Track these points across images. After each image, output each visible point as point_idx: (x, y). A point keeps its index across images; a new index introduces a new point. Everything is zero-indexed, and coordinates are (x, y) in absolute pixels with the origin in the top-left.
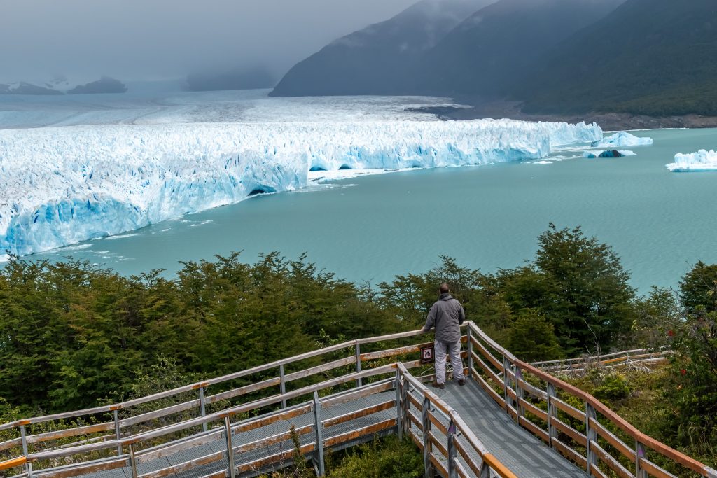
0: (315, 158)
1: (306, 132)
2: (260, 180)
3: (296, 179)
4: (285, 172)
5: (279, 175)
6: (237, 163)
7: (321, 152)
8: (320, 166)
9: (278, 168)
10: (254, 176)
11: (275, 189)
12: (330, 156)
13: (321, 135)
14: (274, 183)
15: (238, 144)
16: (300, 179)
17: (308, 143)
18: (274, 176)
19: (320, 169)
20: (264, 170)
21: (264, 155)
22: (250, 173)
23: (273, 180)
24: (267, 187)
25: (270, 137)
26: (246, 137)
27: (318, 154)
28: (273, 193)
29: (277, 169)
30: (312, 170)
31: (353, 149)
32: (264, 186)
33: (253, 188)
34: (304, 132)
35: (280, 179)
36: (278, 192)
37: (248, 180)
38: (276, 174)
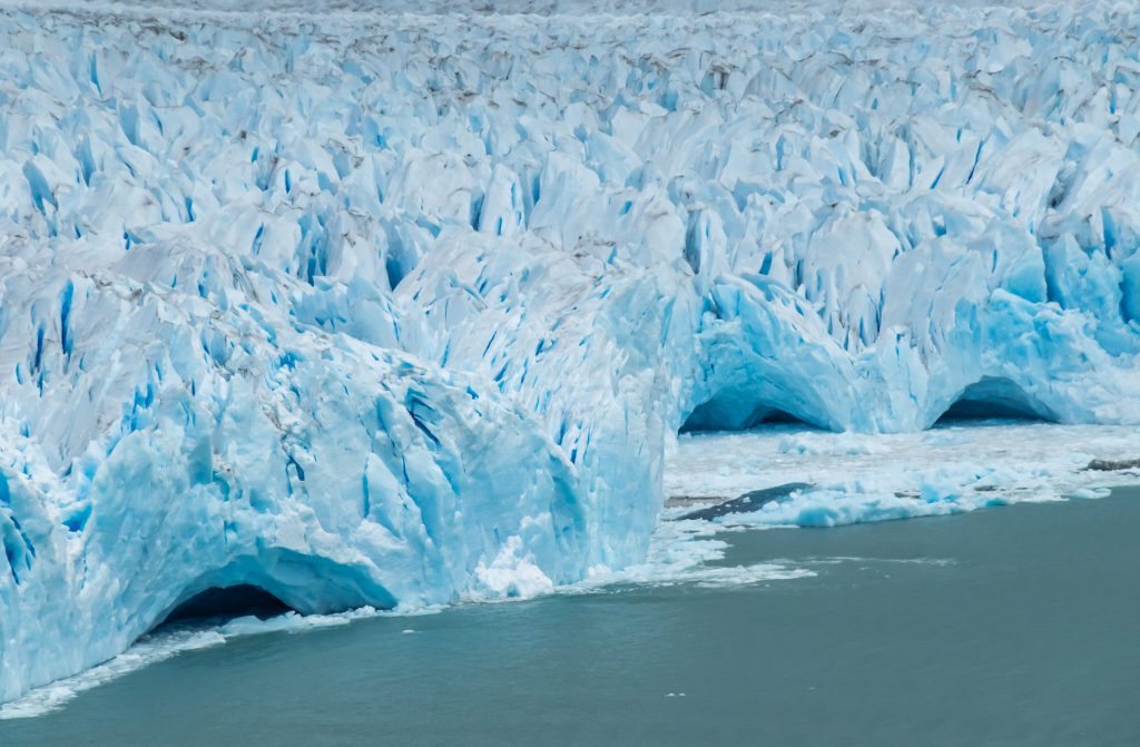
0: (731, 326)
1: (669, 102)
2: (257, 503)
3: (565, 498)
4: (470, 439)
5: (421, 459)
6: (53, 353)
7: (781, 274)
8: (770, 394)
9: (414, 401)
10: (202, 472)
11: (384, 578)
12: (862, 312)
13: (791, 128)
14: (370, 529)
15: (73, 196)
16: (593, 497)
17: (680, 197)
18: (377, 469)
19: (776, 418)
20: (294, 419)
21: (302, 290)
22: (169, 440)
23: (370, 502)
24: (312, 564)
25: (358, 147)
26: (146, 130)
27: (752, 292)
28: (369, 611)
29: (400, 411)
30: (702, 422)
31: (1069, 245)
32: (288, 558)
33: (190, 574)
34: (652, 108)
35: (424, 499)
36: (409, 605)
37: (148, 502)
38: (391, 451)
